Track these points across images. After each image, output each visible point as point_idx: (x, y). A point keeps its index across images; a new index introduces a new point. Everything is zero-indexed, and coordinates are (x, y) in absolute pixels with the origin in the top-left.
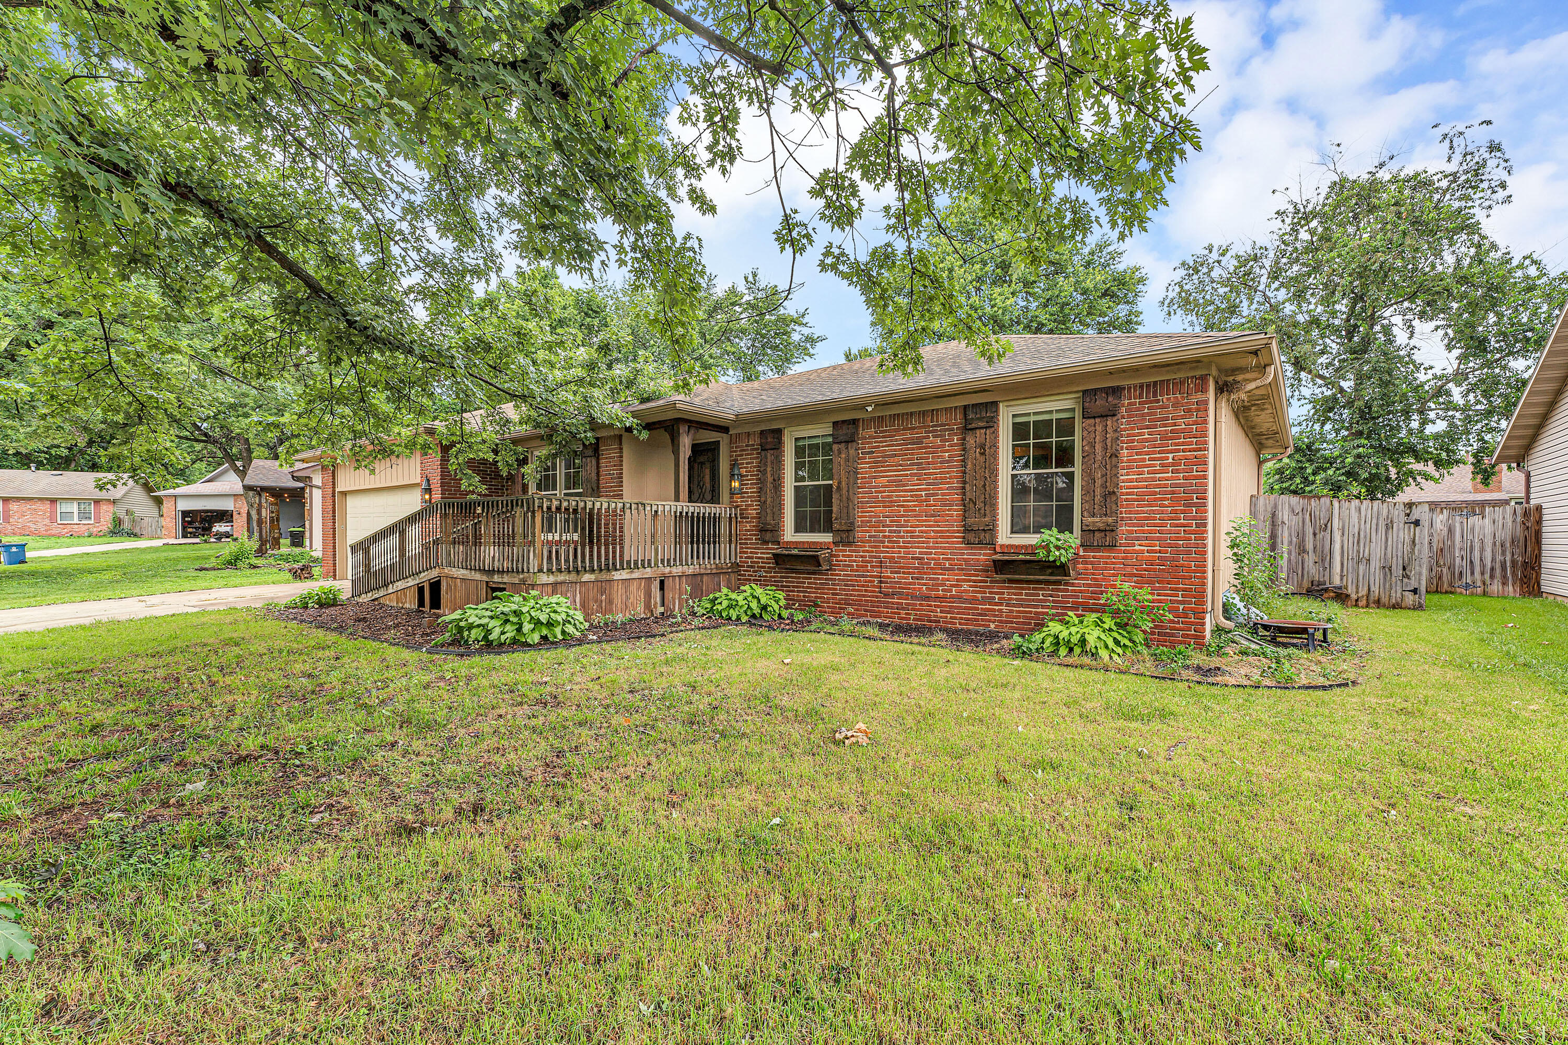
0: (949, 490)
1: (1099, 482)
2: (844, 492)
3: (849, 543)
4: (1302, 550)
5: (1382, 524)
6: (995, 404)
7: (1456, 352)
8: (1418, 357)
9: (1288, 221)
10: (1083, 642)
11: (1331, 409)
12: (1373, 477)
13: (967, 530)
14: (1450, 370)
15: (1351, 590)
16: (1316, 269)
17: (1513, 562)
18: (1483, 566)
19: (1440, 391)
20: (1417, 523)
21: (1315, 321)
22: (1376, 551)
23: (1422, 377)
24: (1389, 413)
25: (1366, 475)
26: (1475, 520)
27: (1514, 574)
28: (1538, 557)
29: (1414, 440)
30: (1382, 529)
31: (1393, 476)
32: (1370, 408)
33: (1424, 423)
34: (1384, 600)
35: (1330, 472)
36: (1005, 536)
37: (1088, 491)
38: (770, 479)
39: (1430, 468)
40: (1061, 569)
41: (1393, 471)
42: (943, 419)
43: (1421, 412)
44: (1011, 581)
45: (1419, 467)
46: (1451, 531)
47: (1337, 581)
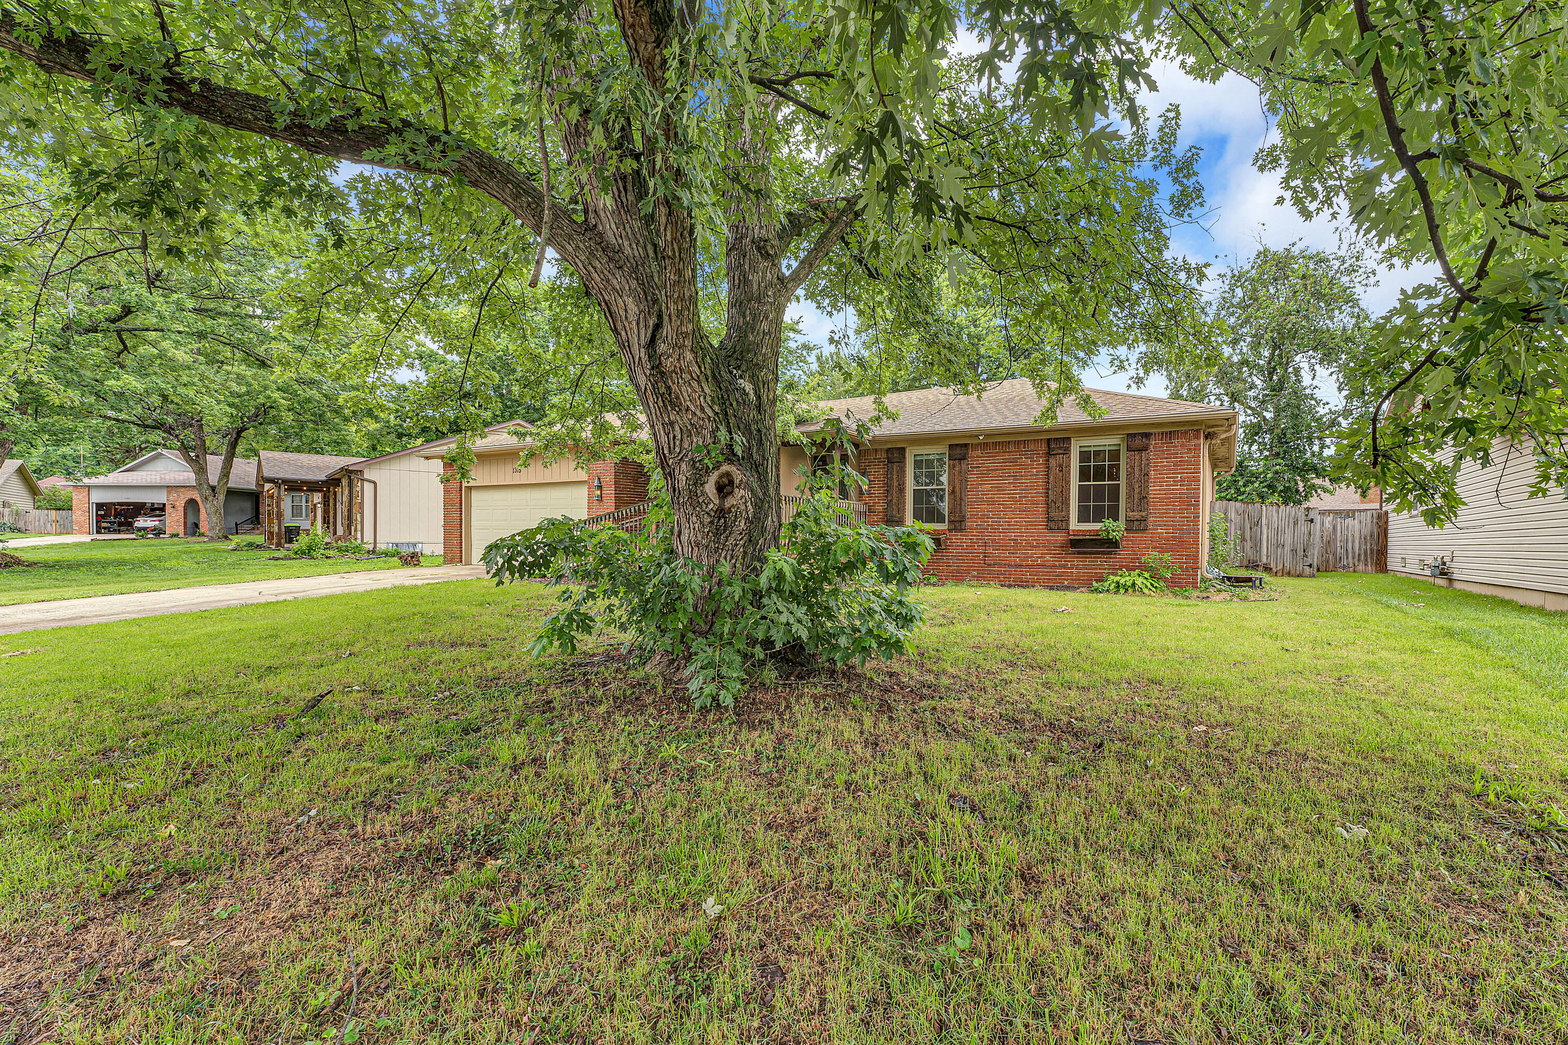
0: (1037, 494)
1: (1137, 491)
2: (958, 494)
3: (961, 530)
4: (1243, 540)
5: (1291, 521)
6: (1069, 439)
7: (1345, 393)
8: (1318, 394)
9: (1227, 282)
10: (1134, 584)
11: (1257, 434)
12: (1287, 489)
13: (1049, 520)
14: (1341, 407)
15: (1272, 565)
16: (1247, 321)
17: (1371, 550)
18: (1354, 553)
19: (1334, 423)
20: (1312, 521)
21: (1245, 362)
22: (1288, 539)
23: (1321, 411)
24: (1298, 439)
25: (1282, 488)
26: (1349, 521)
27: (1372, 558)
28: (1386, 546)
29: (1315, 460)
30: (1292, 525)
31: (1301, 489)
32: (1285, 434)
33: (1322, 447)
34: (1292, 572)
35: (1256, 485)
36: (1074, 524)
37: (1129, 496)
38: (896, 484)
39: (1327, 483)
40: (1112, 544)
41: (1301, 485)
42: (1032, 447)
43: (1320, 439)
44: (1079, 553)
45: (1318, 482)
46: (1334, 528)
47: (1264, 560)
